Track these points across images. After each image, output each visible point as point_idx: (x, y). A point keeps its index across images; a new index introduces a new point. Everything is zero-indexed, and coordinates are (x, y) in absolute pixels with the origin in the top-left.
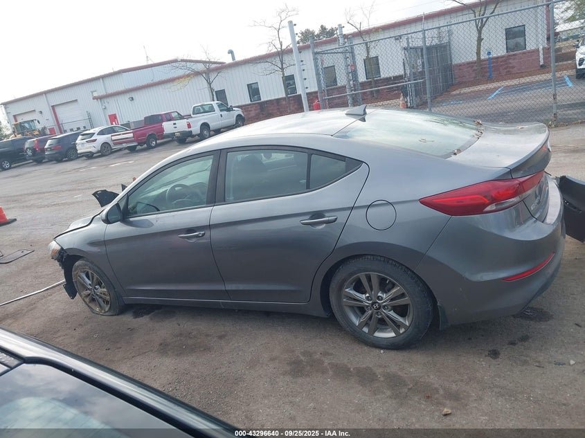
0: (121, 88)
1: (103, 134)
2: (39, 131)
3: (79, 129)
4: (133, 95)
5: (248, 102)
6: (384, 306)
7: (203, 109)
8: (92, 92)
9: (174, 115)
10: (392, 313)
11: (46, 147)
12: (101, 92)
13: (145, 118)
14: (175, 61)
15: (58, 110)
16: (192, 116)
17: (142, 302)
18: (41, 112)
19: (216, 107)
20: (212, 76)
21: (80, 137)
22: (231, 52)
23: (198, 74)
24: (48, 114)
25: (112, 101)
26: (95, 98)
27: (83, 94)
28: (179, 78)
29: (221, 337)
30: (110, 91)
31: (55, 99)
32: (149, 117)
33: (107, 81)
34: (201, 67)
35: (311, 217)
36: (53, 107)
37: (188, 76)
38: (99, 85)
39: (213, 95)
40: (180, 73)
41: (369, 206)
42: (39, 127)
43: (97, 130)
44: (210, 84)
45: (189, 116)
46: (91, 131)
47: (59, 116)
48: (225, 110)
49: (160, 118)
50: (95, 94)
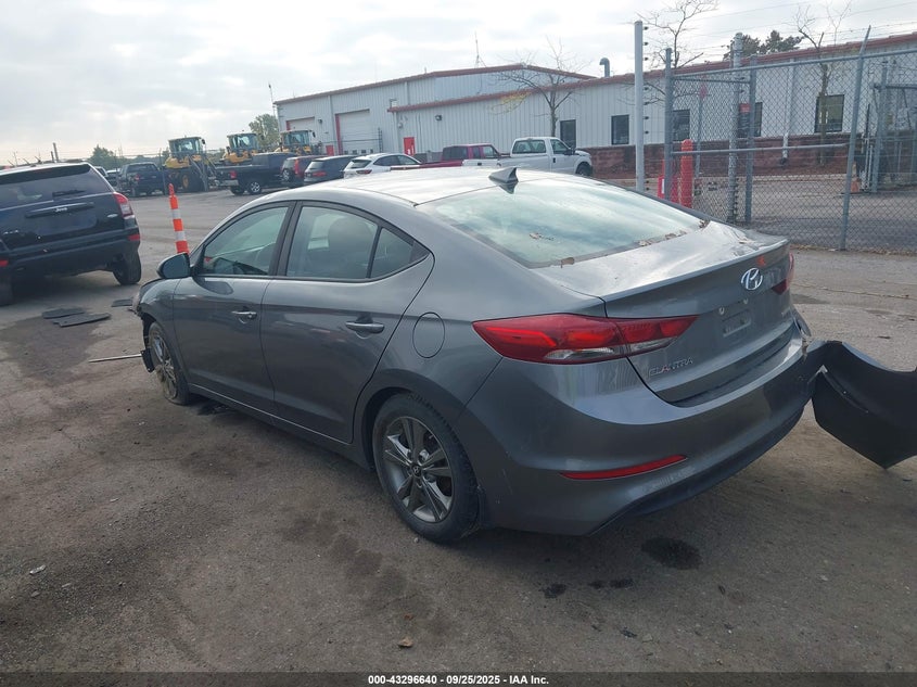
0: (430, 99)
1: (382, 165)
2: (312, 148)
3: (355, 152)
4: (442, 112)
5: (608, 144)
6: (425, 473)
7: (531, 146)
8: (391, 101)
9: (488, 151)
10: (434, 486)
11: (307, 171)
12: (402, 102)
13: (445, 149)
14: (518, 67)
15: (343, 121)
16: (511, 155)
17: (204, 394)
18: (321, 121)
19: (549, 146)
20: (560, 96)
21: (351, 164)
22: (605, 62)
23: (538, 90)
24: (329, 125)
25: (413, 117)
26: (391, 110)
27: (379, 102)
28: (508, 95)
29: (260, 465)
30: (414, 102)
31: (342, 105)
32: (451, 148)
33: (414, 87)
34: (544, 81)
35: (359, 319)
36: (337, 115)
37: (523, 92)
38: (401, 91)
39: (554, 127)
40: (512, 86)
41: (419, 319)
42: (314, 141)
43: (376, 156)
44: (553, 109)
45: (507, 156)
46: (367, 158)
47: (342, 130)
48: (564, 153)
49: (465, 152)
50: (394, 105)
